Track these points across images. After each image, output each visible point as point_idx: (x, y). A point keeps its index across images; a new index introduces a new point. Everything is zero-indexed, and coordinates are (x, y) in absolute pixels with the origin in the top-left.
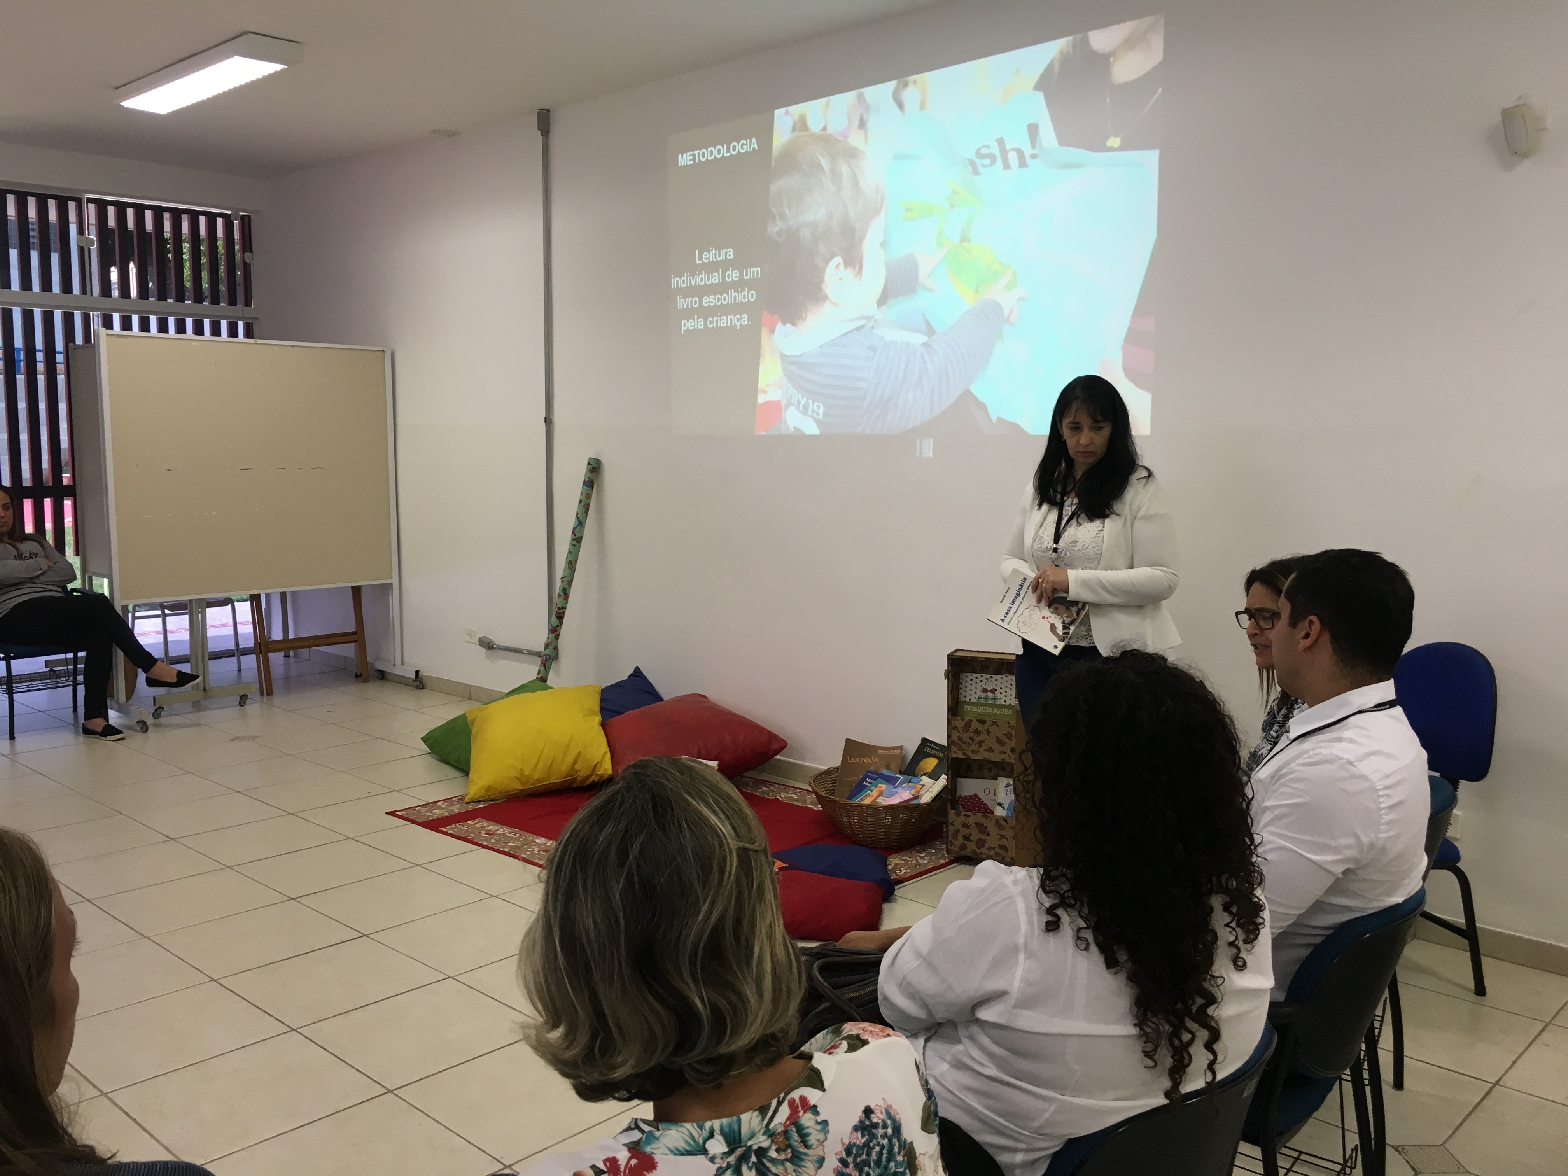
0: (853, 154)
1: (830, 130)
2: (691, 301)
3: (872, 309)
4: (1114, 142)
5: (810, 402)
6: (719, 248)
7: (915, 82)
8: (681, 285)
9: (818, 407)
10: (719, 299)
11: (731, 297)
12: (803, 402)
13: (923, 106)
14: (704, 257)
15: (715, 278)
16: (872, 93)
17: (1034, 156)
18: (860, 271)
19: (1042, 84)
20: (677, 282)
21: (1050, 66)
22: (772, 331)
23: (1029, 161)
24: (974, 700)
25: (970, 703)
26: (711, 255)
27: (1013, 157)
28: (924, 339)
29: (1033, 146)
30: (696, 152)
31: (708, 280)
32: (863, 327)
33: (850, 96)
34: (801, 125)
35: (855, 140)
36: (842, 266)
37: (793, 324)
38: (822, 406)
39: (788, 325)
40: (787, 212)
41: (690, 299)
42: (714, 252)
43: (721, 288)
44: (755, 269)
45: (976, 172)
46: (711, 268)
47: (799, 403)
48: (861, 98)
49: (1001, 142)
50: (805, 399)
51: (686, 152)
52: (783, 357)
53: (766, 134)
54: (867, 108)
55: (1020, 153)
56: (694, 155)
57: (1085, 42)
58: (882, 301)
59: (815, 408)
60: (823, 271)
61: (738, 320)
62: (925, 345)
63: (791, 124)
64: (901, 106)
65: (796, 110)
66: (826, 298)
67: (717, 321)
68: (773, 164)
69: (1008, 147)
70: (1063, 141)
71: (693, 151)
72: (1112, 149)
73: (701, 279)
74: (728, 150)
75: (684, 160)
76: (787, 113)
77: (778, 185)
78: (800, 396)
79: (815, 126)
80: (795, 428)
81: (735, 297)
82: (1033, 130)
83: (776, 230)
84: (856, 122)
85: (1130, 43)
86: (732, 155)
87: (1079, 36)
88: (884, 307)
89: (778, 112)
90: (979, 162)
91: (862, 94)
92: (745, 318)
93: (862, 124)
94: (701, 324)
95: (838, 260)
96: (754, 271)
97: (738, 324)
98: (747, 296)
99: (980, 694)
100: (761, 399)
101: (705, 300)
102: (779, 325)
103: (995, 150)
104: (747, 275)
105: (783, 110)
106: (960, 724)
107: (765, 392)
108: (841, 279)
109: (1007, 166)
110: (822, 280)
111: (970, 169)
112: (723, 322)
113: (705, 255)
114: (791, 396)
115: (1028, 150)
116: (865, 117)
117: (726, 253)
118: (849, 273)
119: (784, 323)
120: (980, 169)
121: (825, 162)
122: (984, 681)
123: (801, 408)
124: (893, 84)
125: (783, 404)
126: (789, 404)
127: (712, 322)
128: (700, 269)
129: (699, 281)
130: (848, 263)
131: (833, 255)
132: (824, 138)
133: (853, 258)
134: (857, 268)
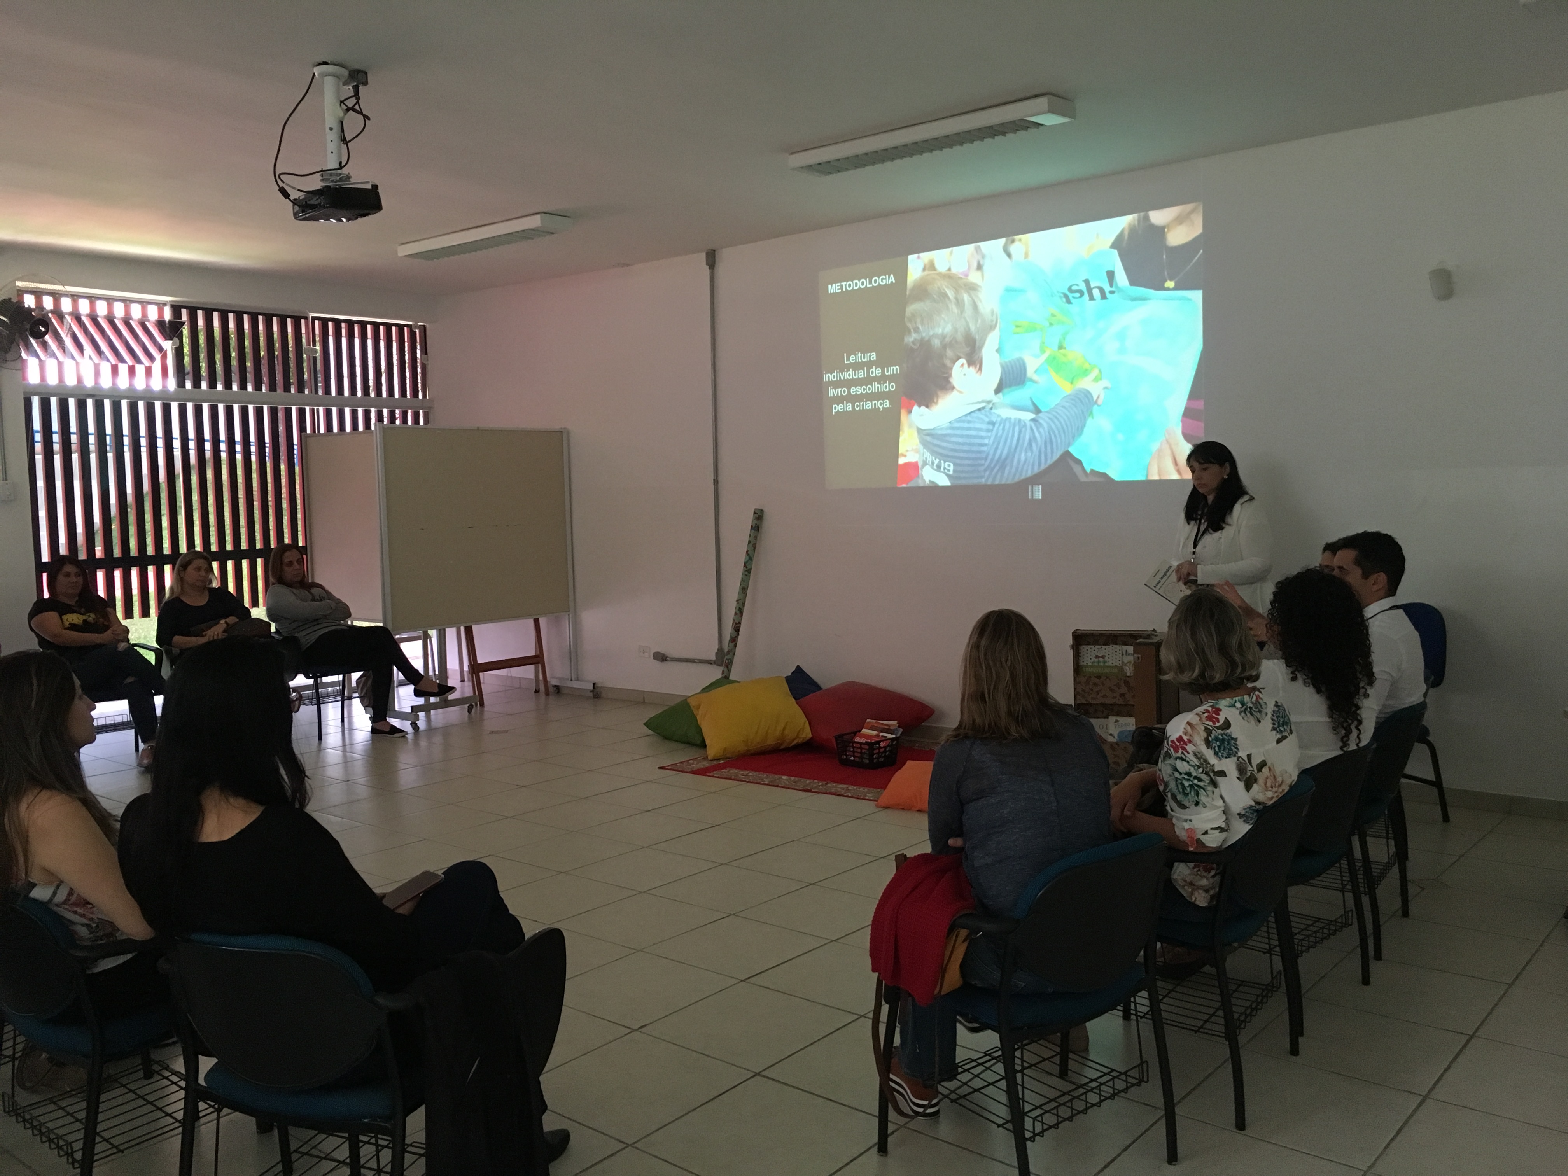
0: (972, 288)
2: (841, 391)
3: (991, 396)
4: (1170, 284)
5: (942, 462)
6: (864, 352)
7: (1020, 240)
8: (831, 378)
9: (949, 466)
10: (864, 389)
11: (875, 387)
12: (936, 462)
13: (1026, 256)
15: (861, 374)
16: (985, 246)
17: (1112, 292)
18: (980, 369)
19: (1116, 245)
20: (827, 377)
21: (1122, 233)
22: (910, 412)
23: (1108, 295)
24: (1090, 664)
25: (1087, 666)
26: (858, 357)
27: (1096, 293)
28: (1033, 416)
29: (1111, 286)
30: (844, 284)
31: (855, 375)
32: (984, 408)
33: (970, 248)
34: (931, 266)
35: (974, 277)
36: (966, 365)
37: (927, 406)
38: (952, 465)
39: (923, 408)
40: (920, 327)
41: (840, 389)
42: (860, 355)
43: (868, 381)
44: (895, 368)
45: (1068, 301)
46: (857, 366)
47: (933, 463)
48: (978, 249)
49: (1087, 282)
50: (938, 460)
51: (835, 283)
52: (919, 431)
53: (902, 273)
54: (983, 257)
55: (1102, 290)
56: (842, 286)
57: (1147, 218)
58: (998, 390)
59: (946, 467)
60: (951, 369)
61: (881, 405)
62: (1033, 420)
63: (922, 266)
64: (1009, 255)
65: (926, 256)
66: (953, 388)
67: (863, 405)
68: (908, 293)
69: (1092, 286)
70: (1133, 282)
71: (841, 282)
72: (1168, 289)
73: (849, 375)
74: (870, 282)
75: (834, 288)
76: (919, 257)
77: (911, 308)
78: (934, 458)
79: (941, 268)
80: (930, 481)
81: (878, 387)
82: (1111, 275)
83: (911, 339)
84: (975, 265)
85: (1180, 220)
86: (873, 286)
87: (1142, 214)
88: (1000, 395)
89: (911, 257)
90: (1070, 295)
91: (979, 246)
92: (887, 404)
93: (979, 267)
94: (849, 407)
95: (963, 361)
96: (893, 369)
97: (881, 407)
98: (888, 387)
99: (1094, 659)
100: (901, 461)
101: (853, 390)
102: (916, 408)
103: (1083, 287)
104: (888, 372)
105: (916, 256)
106: (1083, 680)
107: (905, 456)
108: (965, 375)
109: (1092, 298)
110: (950, 376)
111: (1064, 300)
112: (868, 405)
113: (852, 358)
115: (1107, 288)
116: (981, 263)
117: (870, 356)
118: (972, 370)
119: (920, 406)
120: (1072, 300)
121: (950, 293)
122: (1097, 650)
123: (935, 467)
124: (1003, 241)
126: (925, 464)
127: (859, 406)
128: (848, 367)
129: (847, 376)
130: (971, 363)
131: (959, 358)
132: (949, 276)
133: (974, 360)
134: (978, 367)
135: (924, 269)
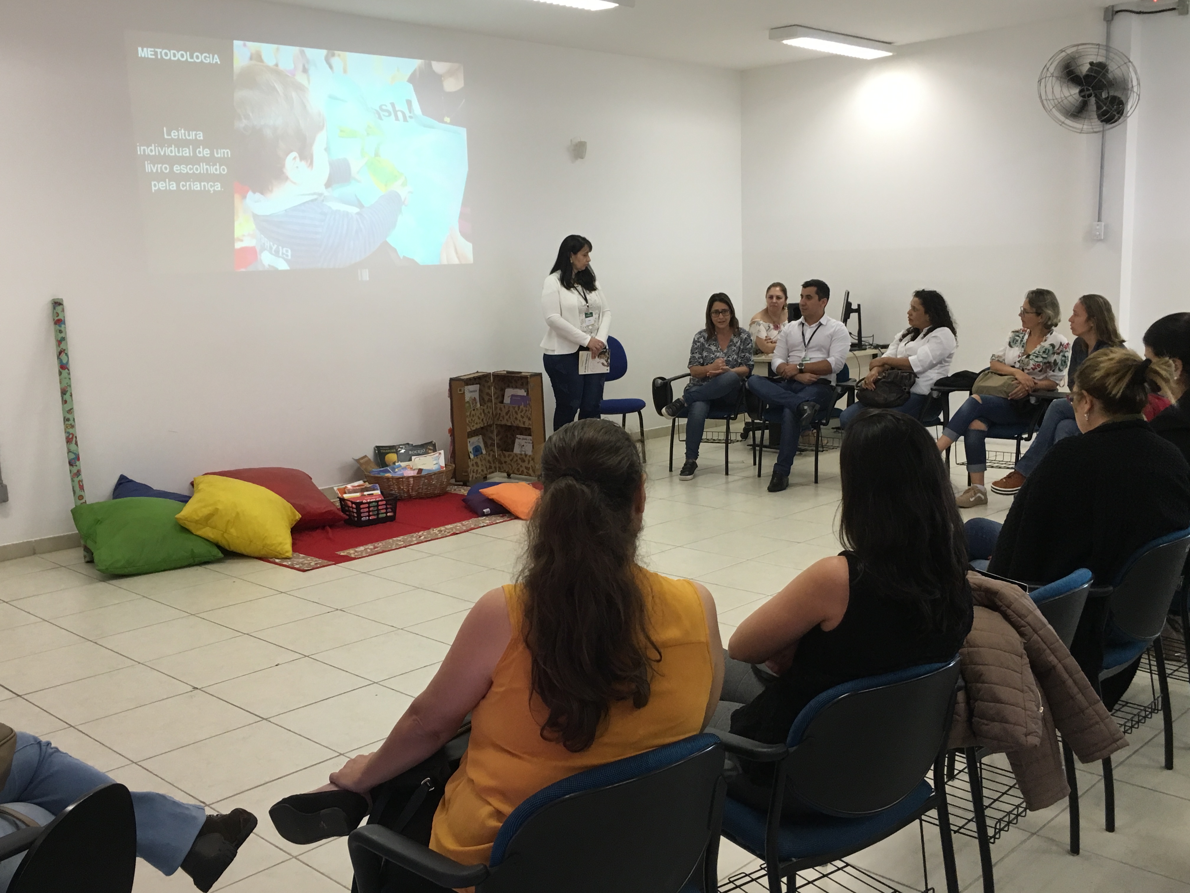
0: (300, 88)
1: (281, 67)
2: (161, 168)
3: (322, 189)
4: (448, 120)
5: (280, 248)
6: (188, 130)
7: (339, 55)
8: (148, 151)
9: (287, 251)
10: (190, 169)
11: (203, 168)
12: (274, 247)
13: (345, 71)
14: (172, 134)
15: (186, 152)
16: (309, 52)
17: (411, 117)
18: (311, 164)
19: (412, 79)
20: (142, 150)
21: (415, 71)
22: (244, 197)
23: (408, 119)
26: (182, 134)
27: (400, 115)
28: (358, 210)
29: (410, 112)
30: (159, 50)
31: (179, 152)
32: (316, 199)
33: (296, 50)
34: (257, 57)
35: (300, 78)
36: (298, 159)
37: (262, 193)
38: (290, 251)
39: (260, 194)
41: (159, 166)
42: (183, 131)
43: (194, 160)
45: (380, 118)
46: (180, 143)
48: (303, 53)
49: (393, 105)
50: (276, 246)
51: (149, 47)
52: (255, 217)
53: (228, 56)
54: (308, 61)
55: (403, 114)
56: (155, 52)
57: (430, 66)
60: (285, 160)
61: (211, 186)
62: (358, 213)
63: (249, 55)
64: (331, 67)
65: (253, 46)
66: (287, 178)
67: (190, 185)
68: (235, 78)
69: (397, 109)
70: (424, 112)
71: (155, 48)
72: (446, 123)
73: (171, 151)
74: (192, 57)
75: (145, 53)
76: (245, 45)
77: (240, 94)
78: (271, 243)
80: (270, 266)
81: (208, 169)
82: (409, 103)
84: (301, 67)
85: (451, 73)
86: (195, 62)
87: (426, 61)
89: (235, 42)
90: (382, 113)
91: (303, 51)
92: (218, 187)
93: (305, 70)
94: (173, 186)
95: (294, 154)
96: (224, 152)
97: (212, 189)
98: (223, 170)
100: (238, 245)
101: (176, 168)
102: (250, 194)
103: (390, 108)
104: (217, 154)
105: (242, 43)
107: (242, 241)
108: (297, 167)
109: (397, 119)
111: (377, 116)
112: (197, 186)
113: (174, 134)
114: (264, 244)
115: (408, 114)
116: (306, 66)
117: (196, 135)
118: (303, 164)
119: (254, 192)
120: (383, 117)
123: (273, 252)
124: (324, 52)
125: (258, 249)
126: (263, 249)
127: (185, 186)
128: (170, 143)
129: (168, 152)
130: (302, 157)
131: (292, 151)
132: (276, 71)
133: (306, 155)
134: (309, 161)
135: (251, 58)
